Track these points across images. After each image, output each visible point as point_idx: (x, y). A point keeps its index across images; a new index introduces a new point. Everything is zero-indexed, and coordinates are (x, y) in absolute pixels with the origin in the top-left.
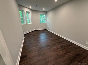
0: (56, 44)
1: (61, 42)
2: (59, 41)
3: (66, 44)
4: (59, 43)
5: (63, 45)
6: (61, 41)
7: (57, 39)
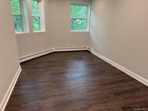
0: (108, 97)
1: (128, 92)
2: (120, 89)
3: (141, 99)
4: (120, 94)
5: (131, 101)
6: (128, 88)
7: (115, 83)
